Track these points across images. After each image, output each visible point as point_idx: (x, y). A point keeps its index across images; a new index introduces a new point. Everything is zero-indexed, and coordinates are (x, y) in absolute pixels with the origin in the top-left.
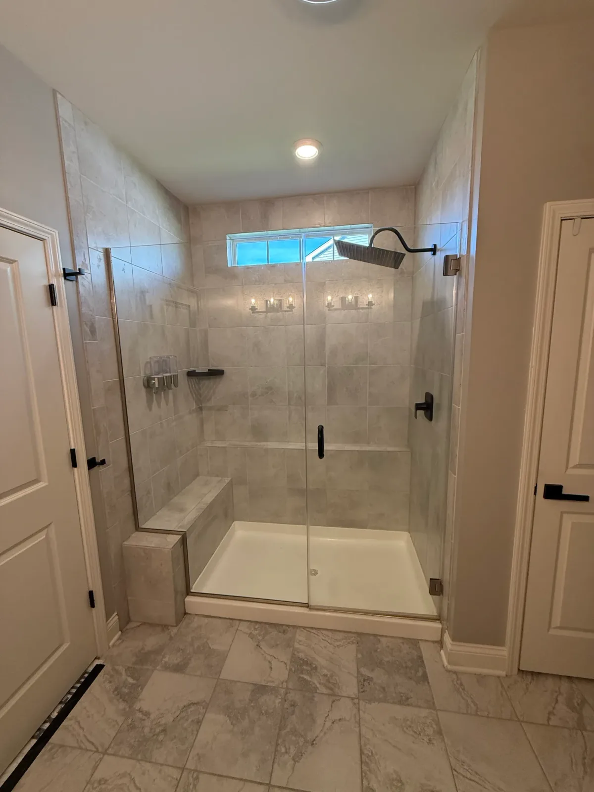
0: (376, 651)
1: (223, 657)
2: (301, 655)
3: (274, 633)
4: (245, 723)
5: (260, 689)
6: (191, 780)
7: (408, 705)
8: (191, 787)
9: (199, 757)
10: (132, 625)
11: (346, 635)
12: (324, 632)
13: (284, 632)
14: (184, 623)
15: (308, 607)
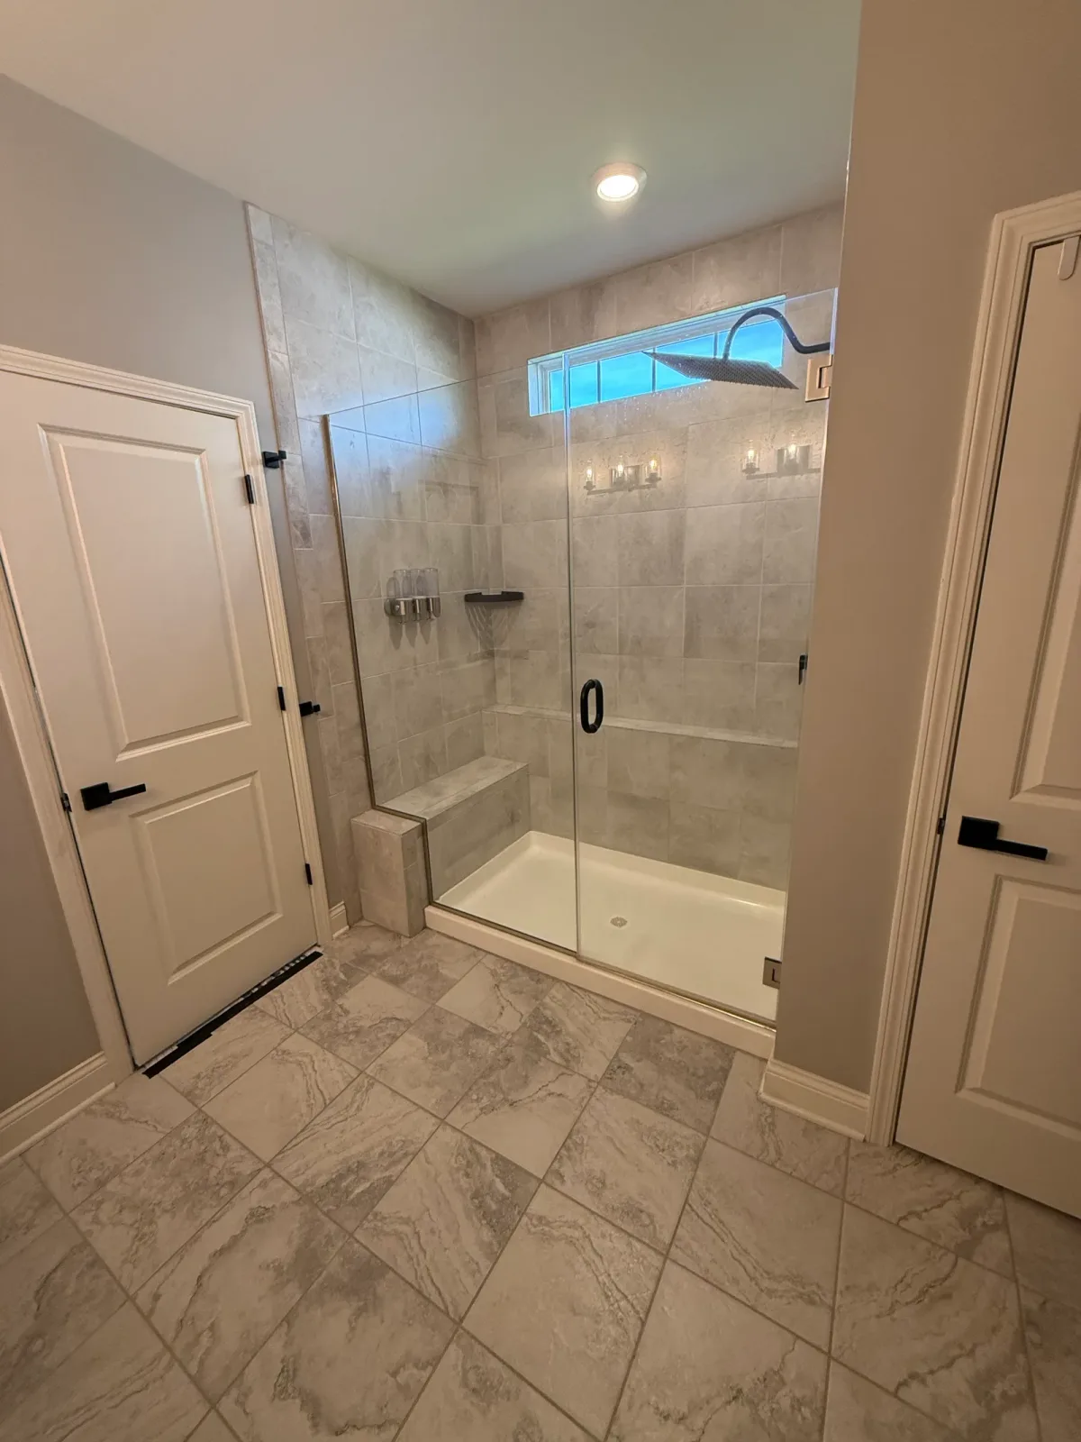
0: (658, 1041)
1: (449, 984)
2: (548, 1013)
3: (525, 978)
4: (444, 1057)
5: (477, 1031)
6: (366, 1084)
7: (668, 1116)
8: (364, 1089)
9: (382, 1068)
10: (364, 923)
11: (623, 1009)
12: (592, 996)
13: (538, 981)
14: (419, 937)
15: (575, 957)
